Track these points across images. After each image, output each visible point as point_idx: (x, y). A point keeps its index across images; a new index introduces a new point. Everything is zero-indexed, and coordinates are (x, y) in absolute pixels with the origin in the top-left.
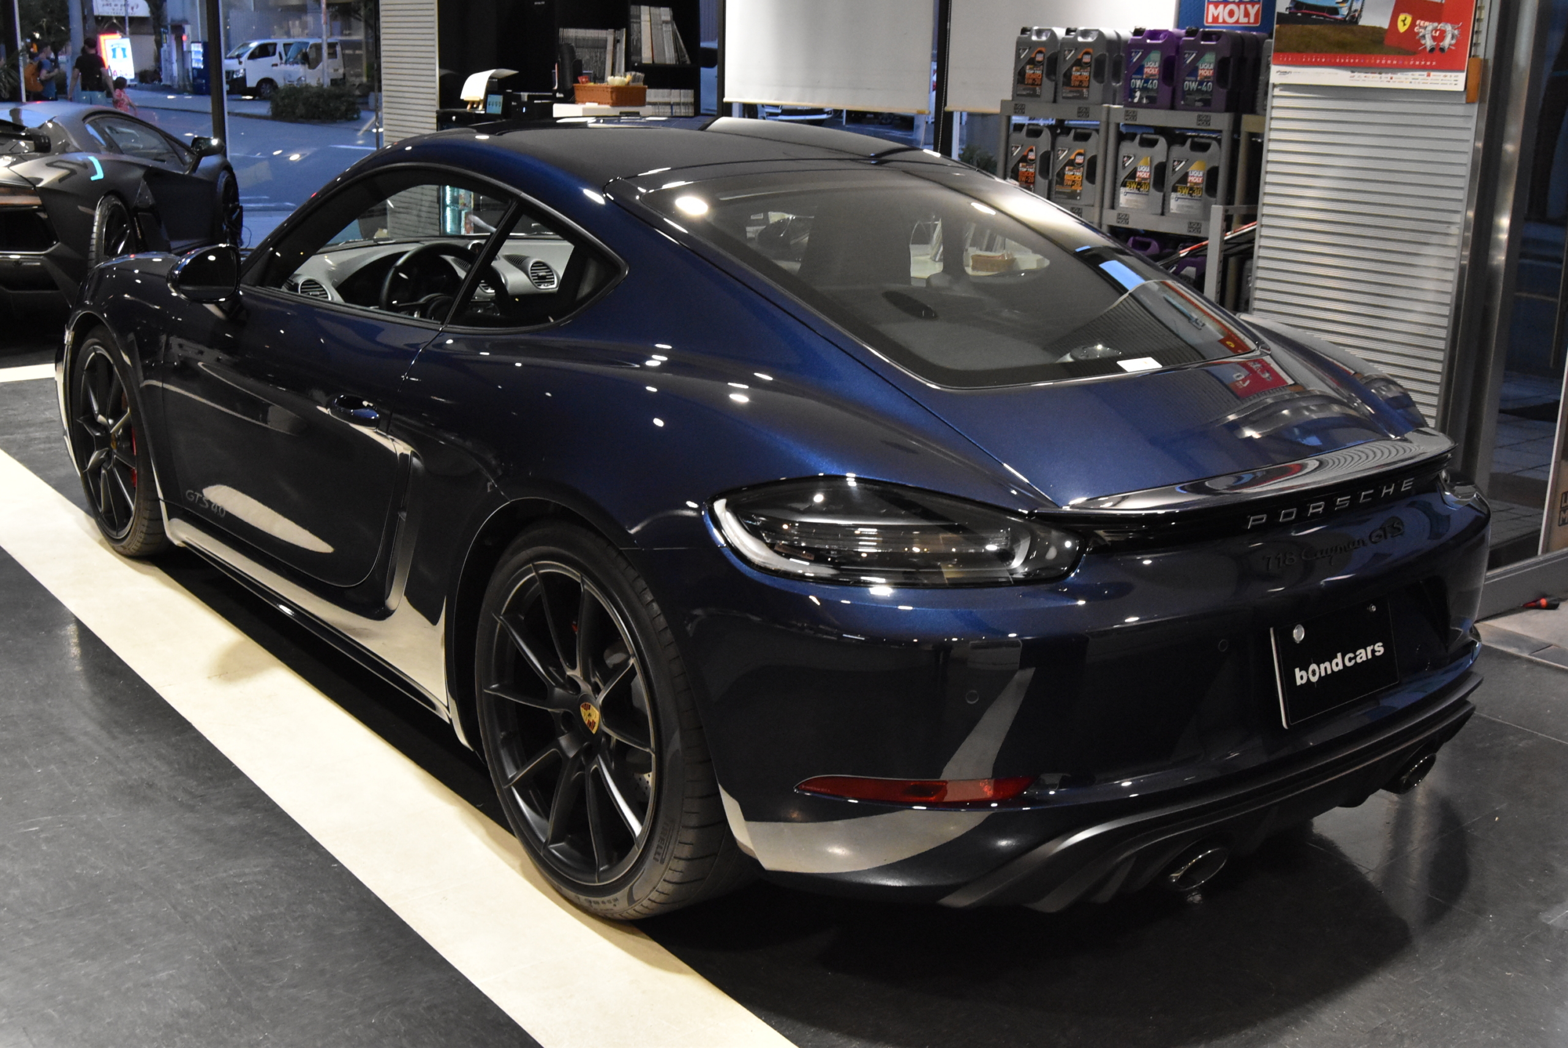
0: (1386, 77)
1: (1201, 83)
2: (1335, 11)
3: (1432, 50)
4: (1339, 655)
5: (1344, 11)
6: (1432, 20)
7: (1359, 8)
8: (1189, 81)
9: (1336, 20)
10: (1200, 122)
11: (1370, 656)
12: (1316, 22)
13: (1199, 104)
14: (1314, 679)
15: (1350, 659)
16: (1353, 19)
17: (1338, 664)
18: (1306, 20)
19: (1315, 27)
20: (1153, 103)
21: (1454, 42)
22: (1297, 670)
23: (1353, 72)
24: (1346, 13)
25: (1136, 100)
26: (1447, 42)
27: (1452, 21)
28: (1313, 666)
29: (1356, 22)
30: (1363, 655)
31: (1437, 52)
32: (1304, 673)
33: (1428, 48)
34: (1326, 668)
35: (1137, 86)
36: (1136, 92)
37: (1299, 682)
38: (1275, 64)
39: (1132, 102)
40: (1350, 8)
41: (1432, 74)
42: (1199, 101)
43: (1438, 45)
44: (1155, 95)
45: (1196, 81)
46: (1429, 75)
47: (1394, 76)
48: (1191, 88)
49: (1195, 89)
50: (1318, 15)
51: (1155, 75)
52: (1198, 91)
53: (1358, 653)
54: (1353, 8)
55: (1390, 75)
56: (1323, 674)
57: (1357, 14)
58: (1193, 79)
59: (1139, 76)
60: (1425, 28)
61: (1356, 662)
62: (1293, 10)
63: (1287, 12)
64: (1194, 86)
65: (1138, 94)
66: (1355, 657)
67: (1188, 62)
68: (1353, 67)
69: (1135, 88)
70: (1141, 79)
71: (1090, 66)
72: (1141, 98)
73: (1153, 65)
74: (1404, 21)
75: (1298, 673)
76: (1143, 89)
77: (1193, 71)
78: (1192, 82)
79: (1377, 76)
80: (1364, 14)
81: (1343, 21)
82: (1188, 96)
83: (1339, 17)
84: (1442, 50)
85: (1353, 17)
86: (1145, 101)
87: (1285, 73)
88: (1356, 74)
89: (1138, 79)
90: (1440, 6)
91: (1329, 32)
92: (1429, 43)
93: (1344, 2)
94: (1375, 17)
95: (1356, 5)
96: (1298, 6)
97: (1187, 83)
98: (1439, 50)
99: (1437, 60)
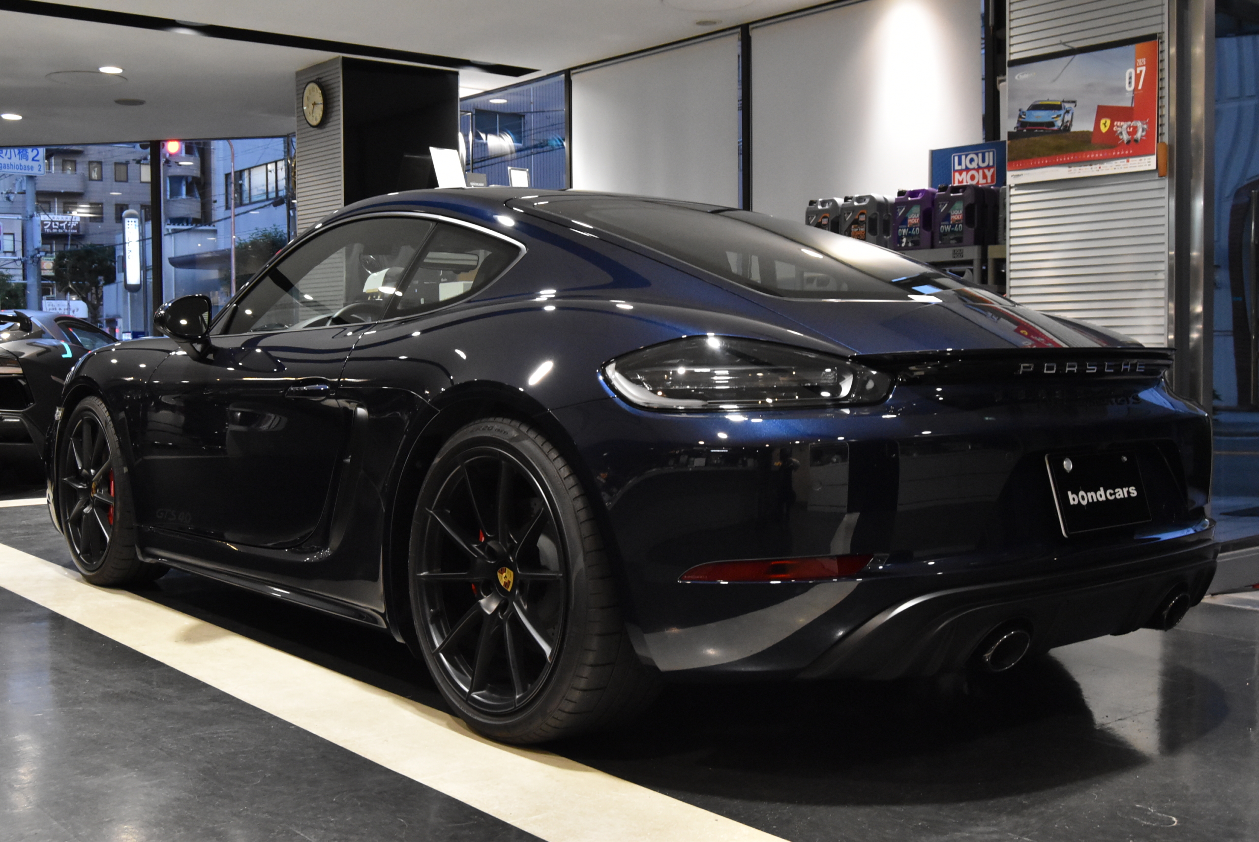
0: (1095, 167)
1: (953, 226)
2: (1052, 124)
3: (1129, 142)
4: (1102, 489)
5: (1059, 123)
6: (1126, 120)
7: (1070, 119)
8: (944, 225)
9: (1053, 130)
10: (956, 255)
11: (1126, 496)
12: (1039, 134)
13: (953, 242)
14: (1084, 503)
15: (1111, 495)
16: (1066, 128)
17: (1101, 495)
18: (1030, 134)
19: (1037, 138)
20: (917, 245)
21: (1144, 133)
22: (1069, 493)
23: (1070, 167)
24: (1060, 125)
25: (903, 245)
26: (1139, 134)
27: (1141, 119)
28: (1082, 493)
29: (1069, 130)
30: (1121, 493)
31: (1132, 143)
32: (1075, 496)
33: (1125, 142)
34: (1092, 497)
35: (904, 234)
36: (903, 239)
37: (1072, 502)
38: (1010, 170)
39: (901, 246)
40: (1063, 121)
41: (1131, 160)
42: (952, 239)
43: (1133, 137)
44: (918, 239)
45: (949, 224)
46: (1128, 161)
47: (1102, 166)
48: (946, 230)
49: (949, 230)
50: (1039, 129)
51: (917, 224)
52: (952, 232)
53: (1117, 490)
54: (1066, 120)
55: (1098, 166)
56: (1090, 501)
57: (1068, 124)
58: (947, 223)
59: (904, 226)
60: (1121, 127)
61: (1115, 498)
62: (1020, 128)
63: (1016, 131)
64: (948, 228)
66: (1115, 494)
67: (942, 211)
68: (1069, 164)
69: (902, 235)
70: (906, 228)
71: (865, 223)
72: (907, 243)
73: (914, 216)
74: (1105, 124)
75: (1071, 496)
76: (908, 236)
77: (947, 217)
78: (946, 225)
79: (1089, 167)
80: (1073, 123)
81: (1059, 131)
82: (944, 237)
83: (1056, 128)
84: (1136, 141)
85: (1066, 126)
86: (910, 245)
87: (1018, 175)
88: (1073, 169)
89: (904, 228)
90: (1131, 109)
91: (1049, 140)
92: (1125, 137)
93: (1058, 116)
94: (1083, 124)
95: (1068, 118)
96: (1022, 124)
97: (942, 226)
98: (1134, 142)
99: (1137, 148)
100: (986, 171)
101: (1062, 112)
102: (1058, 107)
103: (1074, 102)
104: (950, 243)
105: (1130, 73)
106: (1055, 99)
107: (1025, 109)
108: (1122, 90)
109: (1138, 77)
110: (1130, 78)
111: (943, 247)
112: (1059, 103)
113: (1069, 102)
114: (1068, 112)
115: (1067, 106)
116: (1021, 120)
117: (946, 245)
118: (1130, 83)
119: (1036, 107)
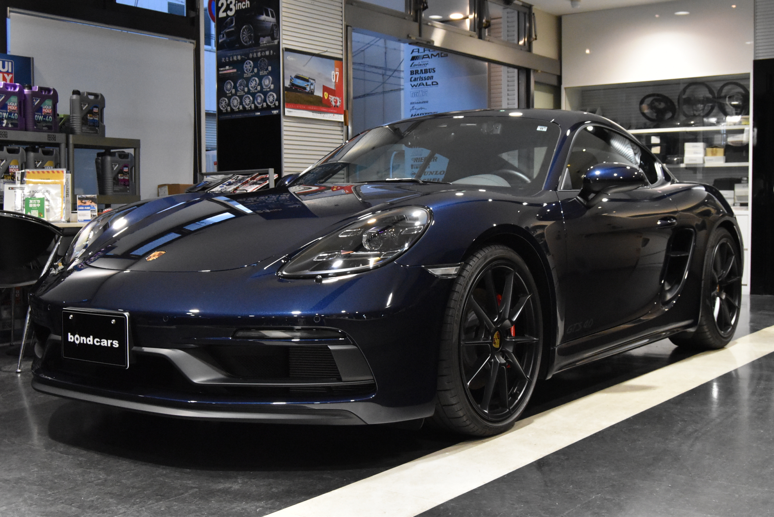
0: (322, 115)
1: (45, 117)
2: (305, 88)
3: (335, 106)
5: (308, 89)
6: (333, 96)
7: (313, 88)
8: (37, 115)
9: (306, 92)
10: (50, 139)
12: (299, 92)
13: (45, 128)
16: (312, 93)
18: (296, 90)
19: (299, 94)
20: (15, 127)
21: (340, 104)
23: (313, 113)
24: (309, 90)
25: (4, 125)
26: (338, 104)
27: (339, 97)
29: (313, 94)
31: (336, 107)
33: (334, 106)
35: (4, 117)
36: (3, 120)
38: (288, 108)
39: (2, 126)
40: (310, 88)
41: (335, 115)
42: (45, 126)
43: (336, 105)
44: (17, 122)
45: (42, 115)
46: (334, 115)
47: (324, 115)
48: (39, 120)
49: (42, 120)
50: (300, 89)
51: (15, 110)
52: (44, 121)
54: (311, 88)
55: (323, 115)
57: (313, 91)
58: (40, 114)
60: (332, 98)
62: (291, 86)
63: (289, 87)
64: (41, 118)
65: (5, 121)
67: (36, 104)
68: (313, 111)
69: (3, 117)
70: (6, 113)
72: (7, 124)
73: (13, 104)
74: (326, 95)
76: (8, 119)
77: (39, 109)
78: (39, 115)
79: (320, 114)
80: (315, 91)
81: (308, 93)
82: (38, 124)
83: (307, 91)
84: (337, 106)
85: (312, 92)
86: (10, 126)
87: (290, 111)
88: (314, 114)
89: (4, 112)
90: (334, 90)
91: (303, 96)
92: (333, 104)
93: (308, 85)
94: (318, 93)
95: (312, 87)
96: (292, 85)
97: (36, 116)
98: (336, 106)
99: (337, 110)
100: (6, 75)
101: (309, 84)
102: (307, 81)
103: (314, 80)
104: (43, 129)
105: (333, 73)
106: (306, 76)
107: (293, 76)
108: (330, 80)
109: (336, 76)
110: (333, 76)
111: (37, 131)
112: (307, 78)
113: (312, 79)
114: (312, 84)
115: (312, 81)
116: (292, 82)
117: (39, 130)
118: (333, 78)
119: (297, 77)
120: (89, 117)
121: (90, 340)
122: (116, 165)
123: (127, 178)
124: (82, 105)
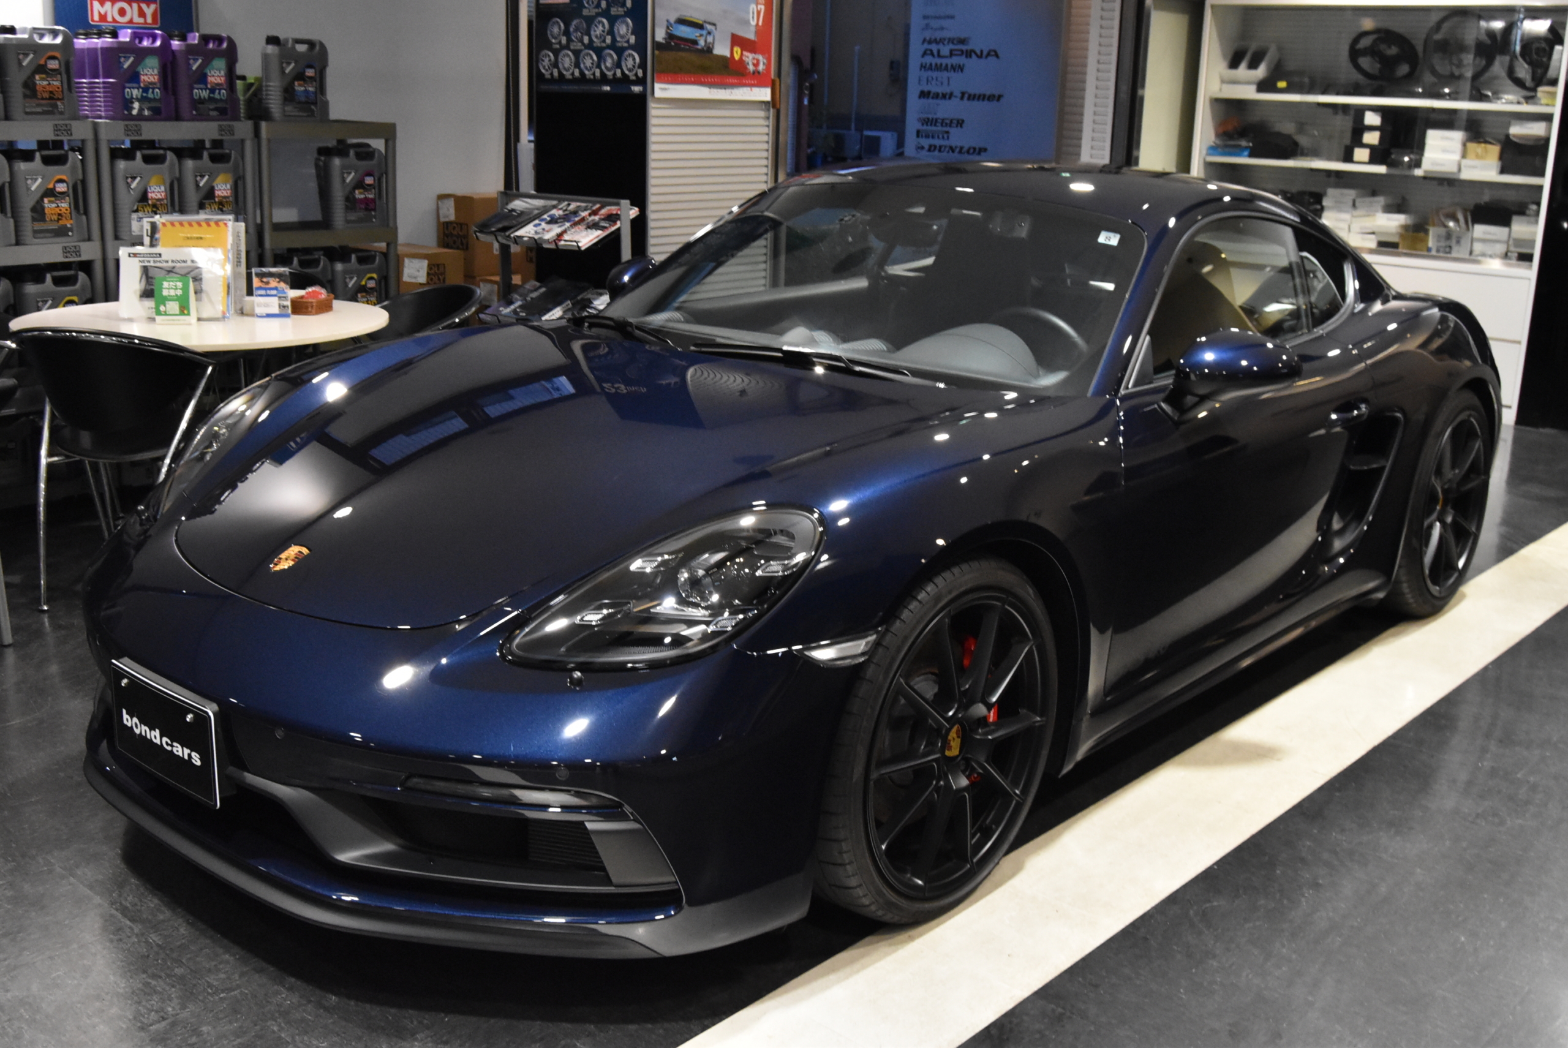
0: (728, 91)
1: (212, 91)
2: (695, 42)
3: (754, 73)
5: (702, 43)
6: (752, 52)
7: (712, 41)
8: (197, 89)
9: (698, 49)
10: (223, 133)
12: (683, 50)
13: (214, 113)
16: (709, 50)
18: (677, 48)
19: (683, 54)
20: (157, 114)
21: (764, 68)
23: (710, 88)
25: (135, 112)
26: (761, 67)
27: (762, 53)
29: (711, 52)
31: (756, 74)
33: (752, 72)
35: (134, 97)
36: (132, 103)
38: (660, 82)
39: (131, 114)
40: (706, 41)
41: (753, 89)
42: (212, 110)
43: (756, 69)
44: (159, 105)
45: (206, 89)
46: (751, 90)
47: (732, 91)
48: (202, 97)
49: (206, 97)
50: (684, 45)
51: (155, 84)
52: (211, 100)
54: (708, 41)
55: (730, 91)
57: (711, 46)
58: (202, 86)
59: (135, 85)
60: (748, 57)
62: (668, 40)
63: (664, 42)
64: (205, 94)
65: (136, 105)
67: (194, 68)
68: (711, 85)
69: (132, 98)
70: (138, 89)
71: (60, 74)
72: (141, 110)
73: (151, 72)
74: (737, 52)
76: (142, 100)
77: (202, 78)
78: (202, 89)
79: (723, 91)
80: (716, 46)
81: (702, 51)
82: (200, 106)
83: (699, 47)
84: (759, 72)
85: (709, 48)
86: (146, 113)
87: (666, 89)
88: (712, 90)
89: (133, 88)
90: (753, 42)
91: (692, 57)
92: (751, 68)
93: (701, 35)
94: (722, 49)
95: (710, 39)
96: (670, 36)
97: (196, 91)
98: (756, 73)
99: (757, 79)
100: (144, 6)
101: (704, 32)
102: (699, 26)
103: (714, 25)
104: (209, 115)
105: (753, 9)
106: (698, 17)
107: (672, 20)
108: (747, 22)
109: (759, 13)
110: (753, 13)
111: (198, 120)
112: (701, 22)
113: (710, 23)
114: (709, 33)
115: (709, 27)
116: (669, 31)
117: (202, 117)
118: (753, 17)
119: (682, 21)
120: (299, 88)
121: (155, 736)
122: (350, 173)
123: (371, 196)
124: (284, 65)
